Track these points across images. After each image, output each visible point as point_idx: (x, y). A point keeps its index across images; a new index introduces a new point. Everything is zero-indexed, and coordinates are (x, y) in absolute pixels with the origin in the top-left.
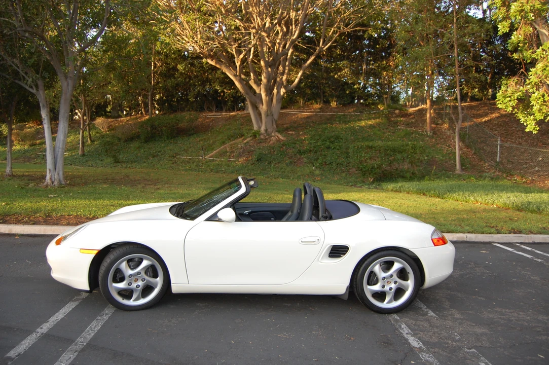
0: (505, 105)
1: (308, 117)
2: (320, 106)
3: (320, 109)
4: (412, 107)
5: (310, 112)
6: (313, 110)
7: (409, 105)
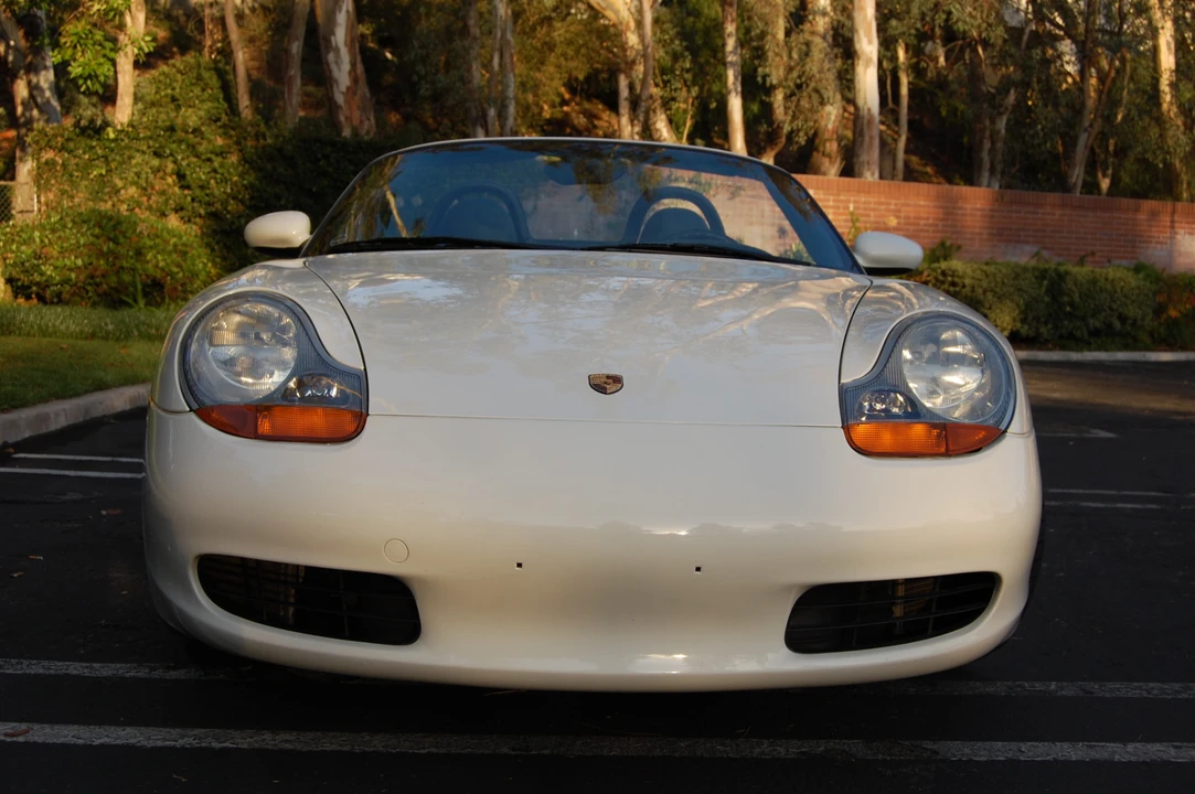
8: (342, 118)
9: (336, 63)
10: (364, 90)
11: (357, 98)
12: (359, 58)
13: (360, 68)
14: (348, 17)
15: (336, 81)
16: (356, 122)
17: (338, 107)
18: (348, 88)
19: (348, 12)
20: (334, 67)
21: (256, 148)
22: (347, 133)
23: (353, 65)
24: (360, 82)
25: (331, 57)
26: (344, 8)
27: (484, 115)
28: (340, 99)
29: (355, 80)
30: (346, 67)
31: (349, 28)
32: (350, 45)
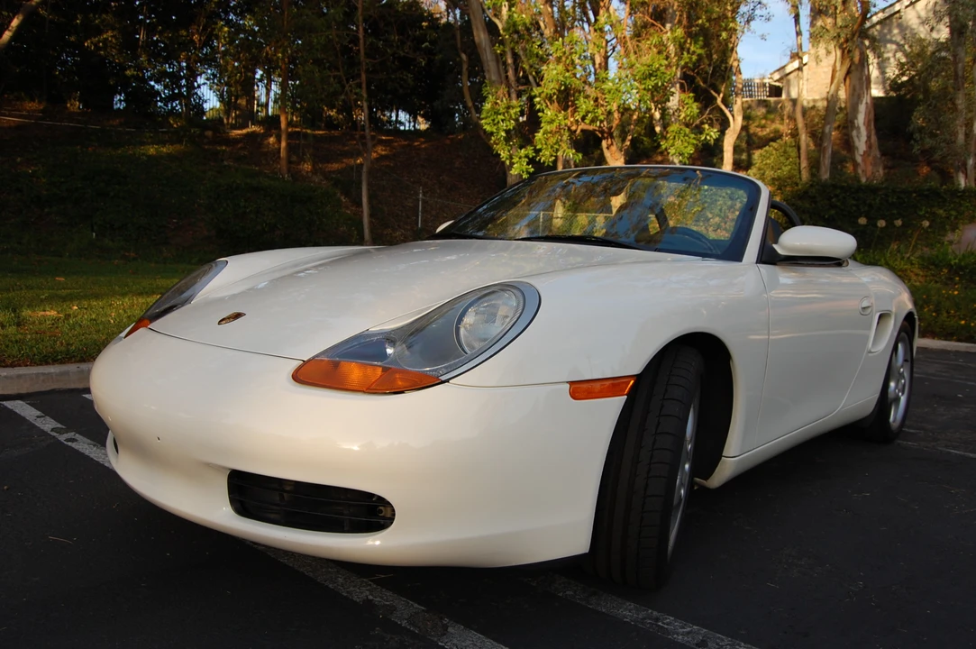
0: (495, 127)
1: (19, 127)
2: (41, 108)
3: (42, 111)
4: (234, 127)
5: (20, 116)
6: (24, 113)
7: (228, 123)
8: (861, 172)
9: (858, 137)
10: (876, 152)
11: (871, 158)
12: (873, 132)
13: (874, 138)
14: (867, 107)
15: (857, 149)
16: (869, 173)
17: (858, 164)
18: (865, 152)
19: (867, 103)
20: (856, 139)
21: (792, 191)
22: (863, 180)
23: (869, 137)
24: (873, 148)
25: (854, 133)
26: (864, 102)
27: (965, 164)
28: (859, 159)
29: (870, 146)
30: (864, 138)
31: (867, 114)
32: (867, 124)
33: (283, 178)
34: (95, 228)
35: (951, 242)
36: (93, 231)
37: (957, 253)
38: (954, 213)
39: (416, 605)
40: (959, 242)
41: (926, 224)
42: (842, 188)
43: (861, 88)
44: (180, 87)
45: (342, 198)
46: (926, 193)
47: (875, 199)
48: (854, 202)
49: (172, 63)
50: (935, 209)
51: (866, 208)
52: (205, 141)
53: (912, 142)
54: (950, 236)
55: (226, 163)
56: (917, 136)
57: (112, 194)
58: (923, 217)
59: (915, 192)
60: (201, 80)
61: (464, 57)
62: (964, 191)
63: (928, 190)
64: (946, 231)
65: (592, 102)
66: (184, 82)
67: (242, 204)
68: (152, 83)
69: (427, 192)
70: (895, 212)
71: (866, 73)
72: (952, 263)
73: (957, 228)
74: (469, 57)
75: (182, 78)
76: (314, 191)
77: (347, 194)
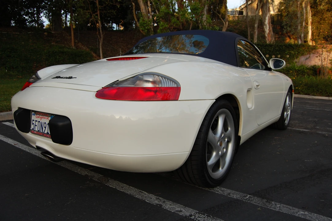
8: (267, 39)
9: (266, 28)
10: (272, 33)
11: (270, 35)
12: (271, 26)
13: (271, 28)
15: (266, 32)
16: (270, 40)
17: (266, 37)
18: (268, 33)
20: (265, 29)
22: (268, 42)
24: (271, 32)
25: (265, 27)
26: (268, 16)
27: (300, 36)
28: (266, 35)
29: (270, 31)
30: (268, 28)
31: (269, 20)
32: (269, 24)
33: (73, 48)
34: (7, 68)
35: (296, 62)
36: (6, 69)
37: (298, 65)
38: (296, 52)
39: (101, 175)
40: (299, 62)
41: (288, 56)
42: (260, 45)
43: (267, 11)
44: (34, 17)
45: (94, 54)
46: (288, 46)
47: (271, 49)
48: (265, 50)
49: (31, 9)
50: (291, 51)
51: (269, 52)
52: (45, 36)
53: (284, 29)
54: (296, 60)
55: (52, 44)
56: (285, 27)
57: (12, 56)
58: (287, 54)
59: (284, 46)
60: (42, 15)
61: (133, 4)
62: (300, 45)
63: (288, 45)
64: (294, 58)
65: (176, 19)
66: (36, 16)
67: (58, 58)
68: (24, 16)
69: (123, 51)
70: (278, 52)
71: (268, 6)
72: (296, 69)
73: (298, 57)
74: (135, 4)
75: (35, 14)
76: (83, 52)
77: (95, 53)
